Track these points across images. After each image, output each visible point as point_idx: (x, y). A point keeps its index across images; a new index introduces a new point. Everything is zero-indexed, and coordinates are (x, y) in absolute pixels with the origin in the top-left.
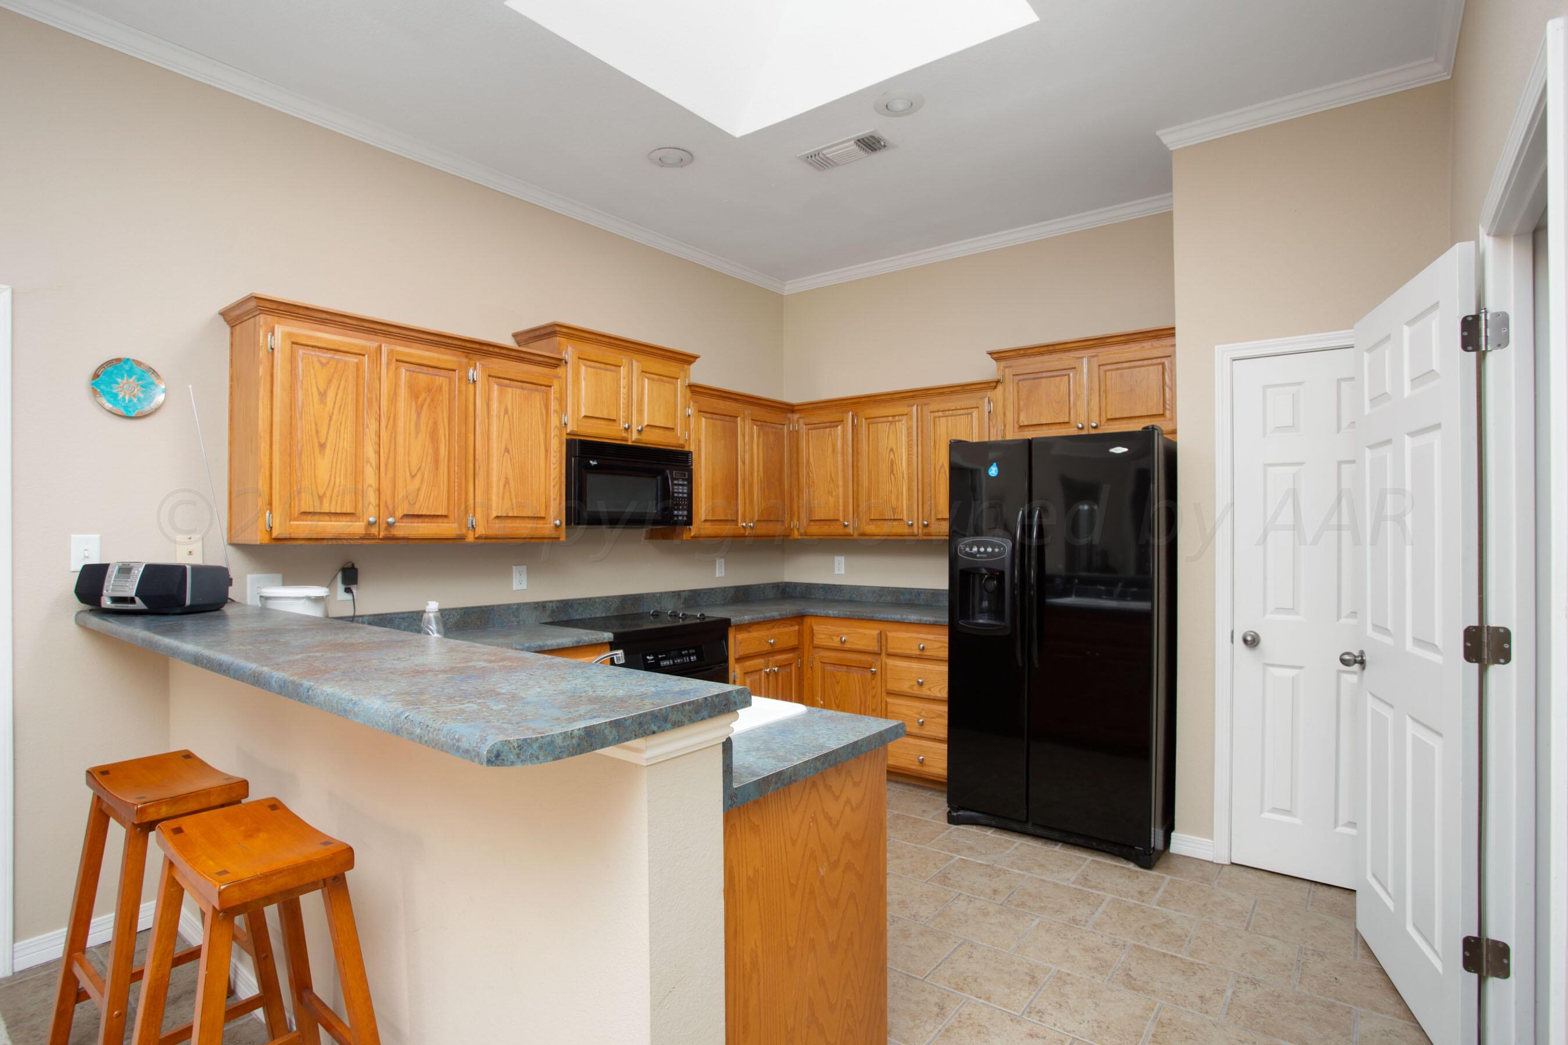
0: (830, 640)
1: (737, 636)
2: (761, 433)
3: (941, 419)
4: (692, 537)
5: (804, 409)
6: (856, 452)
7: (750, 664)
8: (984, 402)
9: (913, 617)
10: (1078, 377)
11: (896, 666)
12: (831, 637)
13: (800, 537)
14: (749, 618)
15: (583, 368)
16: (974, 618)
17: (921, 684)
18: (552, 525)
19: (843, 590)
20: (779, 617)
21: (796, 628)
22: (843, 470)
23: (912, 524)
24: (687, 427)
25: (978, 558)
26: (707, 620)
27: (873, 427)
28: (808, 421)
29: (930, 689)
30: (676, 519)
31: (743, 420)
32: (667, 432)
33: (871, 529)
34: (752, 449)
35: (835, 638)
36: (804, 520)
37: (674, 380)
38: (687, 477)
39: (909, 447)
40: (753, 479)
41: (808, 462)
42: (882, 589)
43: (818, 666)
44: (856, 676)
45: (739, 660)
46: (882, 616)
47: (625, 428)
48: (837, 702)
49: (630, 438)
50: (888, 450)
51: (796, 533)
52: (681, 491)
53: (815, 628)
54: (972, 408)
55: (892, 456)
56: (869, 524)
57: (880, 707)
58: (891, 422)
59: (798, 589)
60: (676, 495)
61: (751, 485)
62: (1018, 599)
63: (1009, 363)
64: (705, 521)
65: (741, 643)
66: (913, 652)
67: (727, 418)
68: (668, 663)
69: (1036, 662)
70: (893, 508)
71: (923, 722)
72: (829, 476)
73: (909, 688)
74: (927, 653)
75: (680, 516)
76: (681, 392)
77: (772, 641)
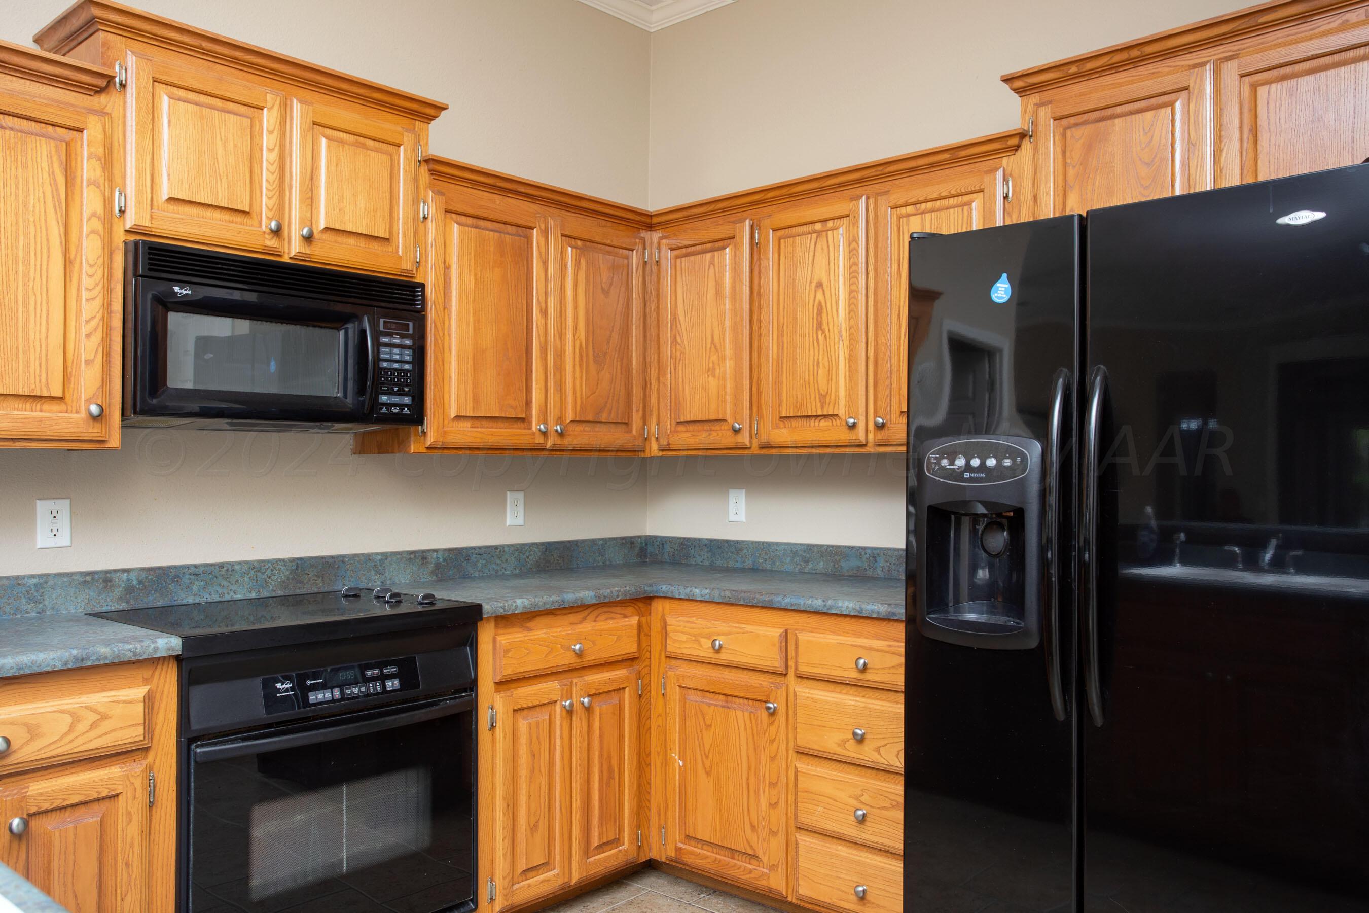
0: (695, 646)
1: (499, 638)
2: (583, 261)
3: (912, 218)
4: (428, 448)
5: (668, 222)
6: (755, 294)
7: (527, 693)
8: (995, 179)
9: (846, 603)
10: (1192, 106)
11: (814, 701)
12: (696, 638)
13: (661, 454)
14: (526, 602)
15: (165, 102)
16: (957, 610)
17: (860, 740)
18: (83, 414)
19: (741, 550)
20: (594, 601)
21: (634, 620)
22: (734, 328)
23: (854, 425)
24: (418, 238)
25: (966, 480)
26: (439, 606)
27: (786, 244)
28: (674, 242)
29: (878, 750)
30: (384, 410)
31: (545, 233)
32: (374, 246)
33: (783, 435)
34: (562, 288)
35: (703, 640)
36: (668, 424)
37: (391, 148)
38: (411, 332)
39: (852, 275)
40: (563, 346)
41: (675, 316)
42: (810, 548)
43: (674, 693)
44: (740, 717)
45: (503, 684)
46: (788, 600)
47: (272, 231)
48: (708, 764)
49: (286, 250)
50: (814, 285)
51: (655, 446)
52: (396, 357)
53: (670, 620)
54: (972, 193)
55: (820, 296)
56: (778, 427)
57: (783, 779)
58: (819, 233)
59: (668, 548)
60: (385, 365)
61: (560, 355)
62: (1054, 571)
63: (1048, 95)
64: (458, 418)
65: (506, 651)
66: (846, 674)
67: (509, 229)
68: (328, 695)
69: (1096, 710)
70: (820, 394)
71: (864, 815)
72: (709, 341)
73: (839, 745)
74: (869, 676)
75: (395, 405)
76: (405, 171)
77: (577, 647)
